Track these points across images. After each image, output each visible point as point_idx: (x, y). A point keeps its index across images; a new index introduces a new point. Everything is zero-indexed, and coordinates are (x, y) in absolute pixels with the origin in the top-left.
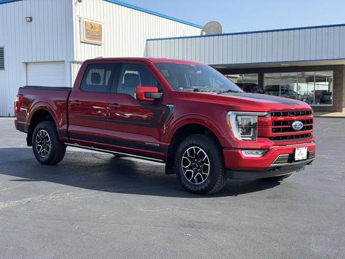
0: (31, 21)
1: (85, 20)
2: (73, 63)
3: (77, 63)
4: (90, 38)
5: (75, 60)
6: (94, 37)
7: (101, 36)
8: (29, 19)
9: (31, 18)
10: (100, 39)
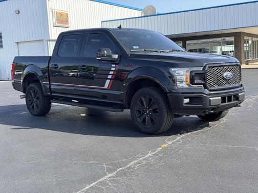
0: (19, 13)
1: (56, 11)
2: (49, 41)
3: (52, 41)
4: (61, 23)
5: (50, 38)
6: (62, 22)
7: (67, 21)
8: (17, 12)
9: (19, 11)
10: (68, 23)
